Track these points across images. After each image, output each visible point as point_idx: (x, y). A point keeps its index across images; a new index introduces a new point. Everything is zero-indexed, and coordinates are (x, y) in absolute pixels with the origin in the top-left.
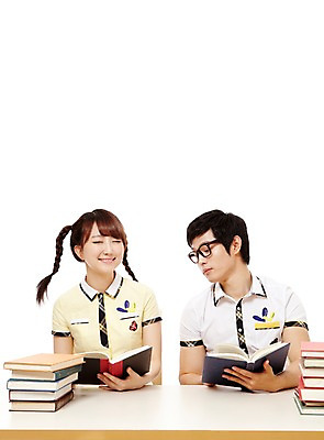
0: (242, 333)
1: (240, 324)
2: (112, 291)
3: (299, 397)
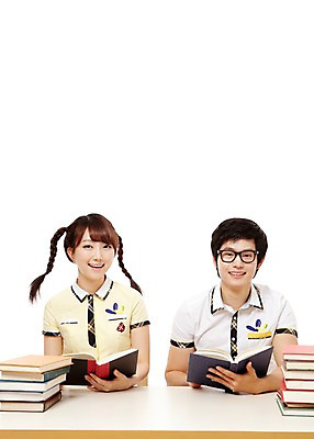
3: (281, 399)
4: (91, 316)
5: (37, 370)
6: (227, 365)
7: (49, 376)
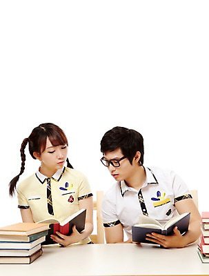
0: (146, 212)
1: (143, 206)
2: (56, 176)
3: (201, 251)
4: (49, 193)
5: (25, 234)
6: (159, 232)
7: (33, 238)
